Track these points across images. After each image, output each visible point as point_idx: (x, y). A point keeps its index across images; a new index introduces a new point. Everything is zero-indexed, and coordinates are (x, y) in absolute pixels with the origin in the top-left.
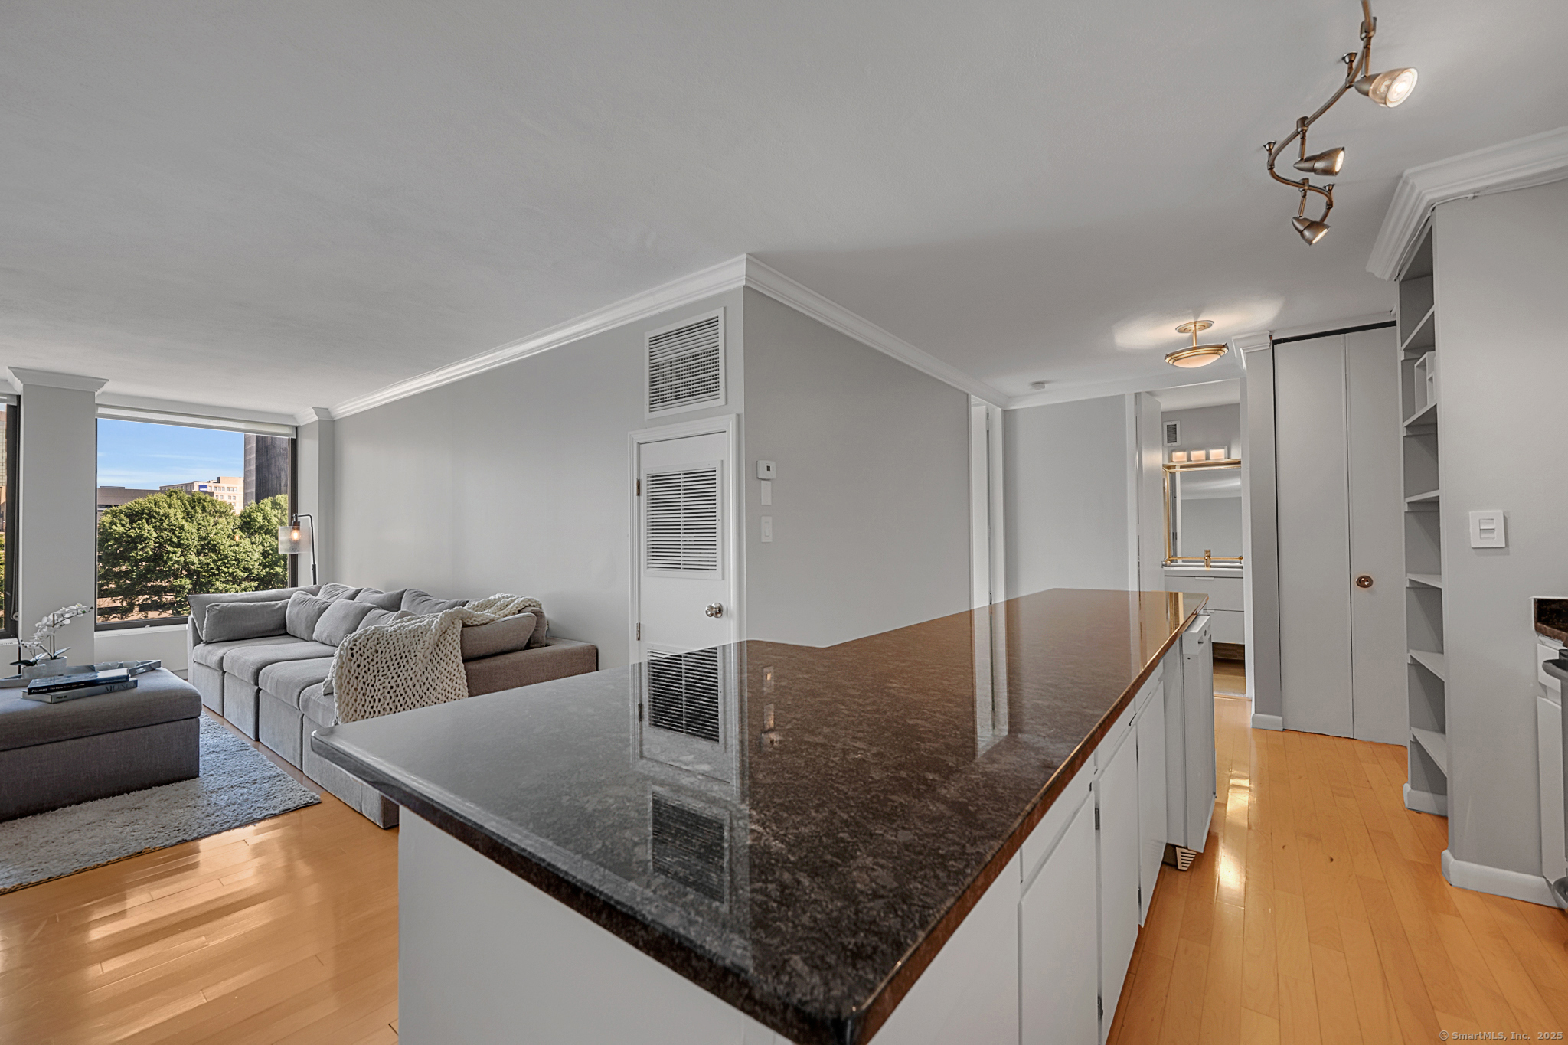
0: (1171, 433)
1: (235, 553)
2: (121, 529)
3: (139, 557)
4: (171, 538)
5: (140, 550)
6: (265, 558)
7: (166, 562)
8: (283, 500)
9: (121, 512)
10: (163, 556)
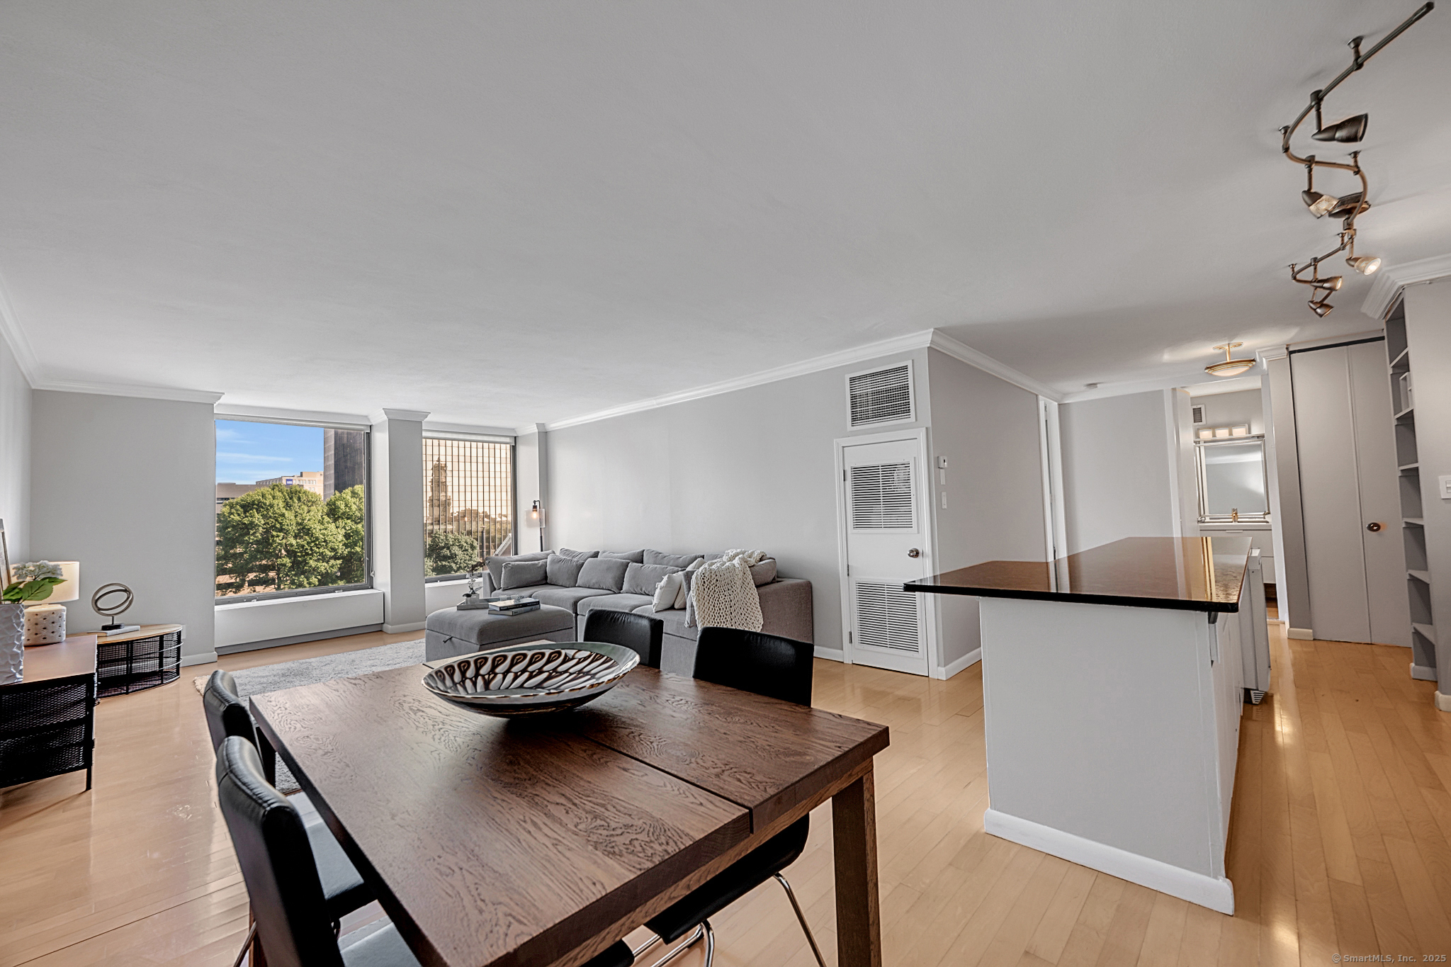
0: (1197, 414)
1: (324, 535)
2: (237, 518)
3: (251, 541)
4: (275, 524)
5: (252, 535)
6: (347, 539)
7: (271, 545)
8: (360, 489)
9: (237, 504)
10: (269, 540)
